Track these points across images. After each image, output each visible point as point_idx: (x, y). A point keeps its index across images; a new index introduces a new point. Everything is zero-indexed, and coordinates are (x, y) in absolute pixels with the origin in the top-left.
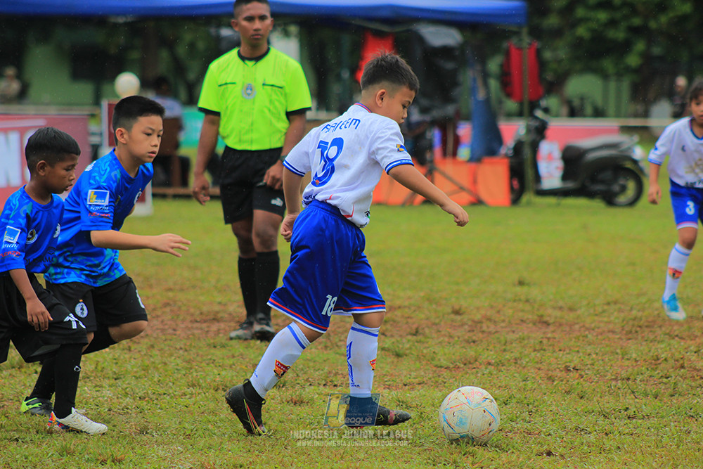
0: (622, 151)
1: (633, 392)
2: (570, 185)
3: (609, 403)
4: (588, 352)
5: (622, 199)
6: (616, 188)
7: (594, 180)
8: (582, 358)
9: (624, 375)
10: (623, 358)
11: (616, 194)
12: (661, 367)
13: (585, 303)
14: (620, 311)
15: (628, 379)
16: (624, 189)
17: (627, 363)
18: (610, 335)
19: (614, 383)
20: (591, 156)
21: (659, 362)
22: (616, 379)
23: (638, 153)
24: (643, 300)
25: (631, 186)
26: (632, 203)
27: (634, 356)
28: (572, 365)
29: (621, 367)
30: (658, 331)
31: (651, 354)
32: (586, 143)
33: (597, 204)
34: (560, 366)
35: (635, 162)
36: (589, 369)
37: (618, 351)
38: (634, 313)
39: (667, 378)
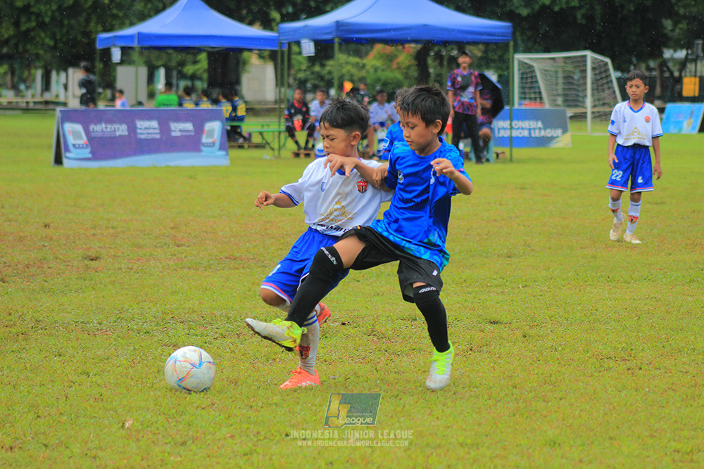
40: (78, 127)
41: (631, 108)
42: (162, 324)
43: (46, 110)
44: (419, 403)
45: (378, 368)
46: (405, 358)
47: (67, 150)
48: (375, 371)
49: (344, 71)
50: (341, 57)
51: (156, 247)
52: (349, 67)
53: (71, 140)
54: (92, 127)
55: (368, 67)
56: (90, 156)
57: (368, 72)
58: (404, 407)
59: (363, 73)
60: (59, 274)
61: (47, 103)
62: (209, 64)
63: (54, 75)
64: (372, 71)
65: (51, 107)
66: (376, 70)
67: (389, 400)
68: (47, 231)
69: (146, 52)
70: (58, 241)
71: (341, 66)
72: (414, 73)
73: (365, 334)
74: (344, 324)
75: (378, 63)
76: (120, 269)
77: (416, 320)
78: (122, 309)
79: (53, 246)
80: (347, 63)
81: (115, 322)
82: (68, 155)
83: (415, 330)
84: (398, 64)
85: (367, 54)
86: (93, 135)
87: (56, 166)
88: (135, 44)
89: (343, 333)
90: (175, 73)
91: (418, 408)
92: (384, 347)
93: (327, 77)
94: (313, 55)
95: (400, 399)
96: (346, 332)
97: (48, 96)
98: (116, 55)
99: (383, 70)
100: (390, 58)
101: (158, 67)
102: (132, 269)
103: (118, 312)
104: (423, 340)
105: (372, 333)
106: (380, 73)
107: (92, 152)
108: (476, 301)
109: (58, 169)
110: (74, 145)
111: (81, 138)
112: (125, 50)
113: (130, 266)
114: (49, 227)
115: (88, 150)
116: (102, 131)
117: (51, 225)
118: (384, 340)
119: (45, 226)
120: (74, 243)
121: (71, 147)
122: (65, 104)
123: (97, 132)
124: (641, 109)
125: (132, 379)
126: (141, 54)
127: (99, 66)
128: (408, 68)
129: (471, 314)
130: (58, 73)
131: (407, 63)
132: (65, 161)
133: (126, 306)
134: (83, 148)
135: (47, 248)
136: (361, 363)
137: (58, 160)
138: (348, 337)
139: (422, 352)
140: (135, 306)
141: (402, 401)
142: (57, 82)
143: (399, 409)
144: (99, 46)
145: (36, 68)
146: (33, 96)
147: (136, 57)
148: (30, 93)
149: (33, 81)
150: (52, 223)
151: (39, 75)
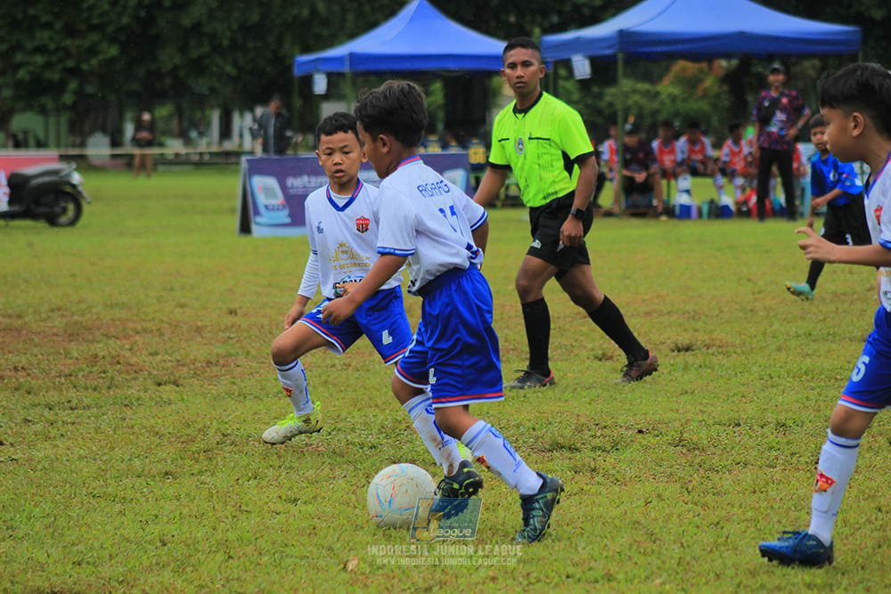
0: (61, 177)
1: (75, 387)
2: (16, 208)
3: (54, 397)
4: (35, 353)
5: (63, 219)
6: (58, 210)
7: (38, 203)
8: (29, 359)
9: (67, 371)
10: (66, 357)
11: (58, 216)
12: (99, 364)
14: (63, 316)
15: (71, 375)
16: (64, 210)
17: (69, 361)
18: (54, 338)
19: (58, 379)
20: (34, 183)
21: (98, 359)
22: (60, 376)
23: (76, 178)
24: (83, 306)
25: (71, 208)
26: (73, 223)
27: (76, 355)
29: (65, 365)
30: (97, 333)
31: (91, 353)
35: (74, 186)
37: (62, 351)
38: (76, 318)
39: (104, 373)
40: (272, 182)
42: (393, 436)
43: (228, 164)
44: (747, 534)
45: (690, 488)
46: (727, 474)
47: (257, 213)
48: (686, 492)
49: (630, 102)
50: (626, 84)
52: (636, 98)
53: (262, 200)
54: (290, 181)
55: (663, 97)
56: (288, 220)
57: (662, 103)
58: (727, 538)
59: (655, 105)
60: (252, 374)
61: (227, 154)
62: (446, 96)
63: (236, 117)
64: (668, 102)
65: (233, 160)
66: (674, 99)
67: (707, 529)
68: (232, 319)
69: (360, 80)
70: (248, 332)
71: (626, 95)
72: (726, 102)
73: (670, 444)
74: (640, 432)
75: (676, 91)
76: (334, 366)
77: (739, 425)
78: (338, 416)
79: (242, 338)
80: (634, 91)
81: (330, 434)
82: (259, 219)
83: (737, 439)
84: (705, 90)
85: (660, 78)
86: (292, 192)
87: (243, 235)
88: (346, 69)
89: (640, 443)
91: (746, 540)
92: (697, 460)
93: (607, 111)
94: (588, 77)
95: (722, 528)
96: (644, 442)
97: (229, 146)
98: (320, 84)
99: (684, 100)
100: (691, 83)
102: (350, 365)
103: (333, 422)
104: (750, 451)
105: (679, 442)
106: (680, 105)
107: (290, 215)
108: (821, 398)
109: (245, 239)
110: (266, 207)
111: (274, 195)
112: (333, 78)
113: (347, 362)
114: (236, 314)
115: (286, 212)
116: (304, 187)
117: (239, 311)
118: (697, 452)
119: (231, 313)
120: (270, 333)
121: (262, 209)
122: (252, 153)
123: (297, 188)
125: (356, 507)
126: (354, 84)
127: (298, 103)
128: (718, 96)
129: (815, 416)
130: (242, 115)
131: (716, 89)
132: (254, 228)
133: (344, 414)
134: (278, 209)
135: (234, 341)
136: (667, 482)
137: (245, 228)
138: (647, 447)
139: (750, 467)
140: (356, 413)
141: (725, 530)
143: (721, 540)
144: (297, 72)
145: (212, 108)
146: (209, 144)
147: (347, 88)
148: (204, 141)
149: (209, 124)
150: (240, 308)
151: (215, 117)
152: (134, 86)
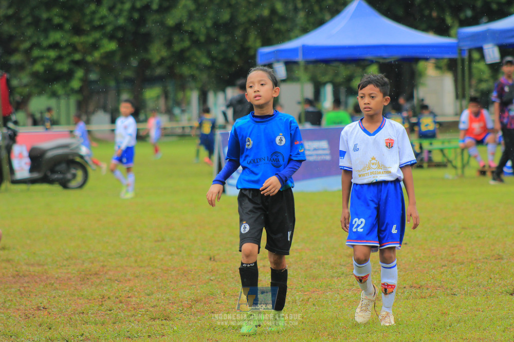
0: (71, 150)
1: (86, 322)
2: (36, 175)
3: (70, 331)
4: (54, 295)
5: (73, 184)
6: (69, 176)
7: (53, 171)
8: (49, 300)
9: (79, 310)
11: (69, 181)
12: (106, 303)
13: (49, 260)
14: (75, 264)
15: (83, 313)
16: (74, 176)
19: (73, 316)
20: (50, 154)
21: (104, 300)
22: (74, 314)
23: (84, 150)
25: (80, 174)
26: (81, 186)
28: (42, 305)
29: (78, 304)
30: (103, 277)
32: (45, 145)
33: (57, 188)
34: (33, 307)
35: (82, 157)
36: (54, 308)
38: (86, 265)
39: (110, 310)
41: (364, 130)
51: (332, 277)
63: (211, 97)
68: (211, 265)
69: (311, 66)
88: (300, 58)
90: (343, 90)
98: (280, 72)
101: (325, 84)
112: (290, 64)
114: (214, 259)
117: (217, 257)
119: (210, 259)
124: (380, 128)
126: (306, 69)
142: (215, 104)
144: (260, 62)
145: (191, 89)
146: (190, 120)
147: (300, 72)
148: (185, 117)
149: (189, 103)
150: (218, 254)
151: (194, 96)
152: (128, 74)
